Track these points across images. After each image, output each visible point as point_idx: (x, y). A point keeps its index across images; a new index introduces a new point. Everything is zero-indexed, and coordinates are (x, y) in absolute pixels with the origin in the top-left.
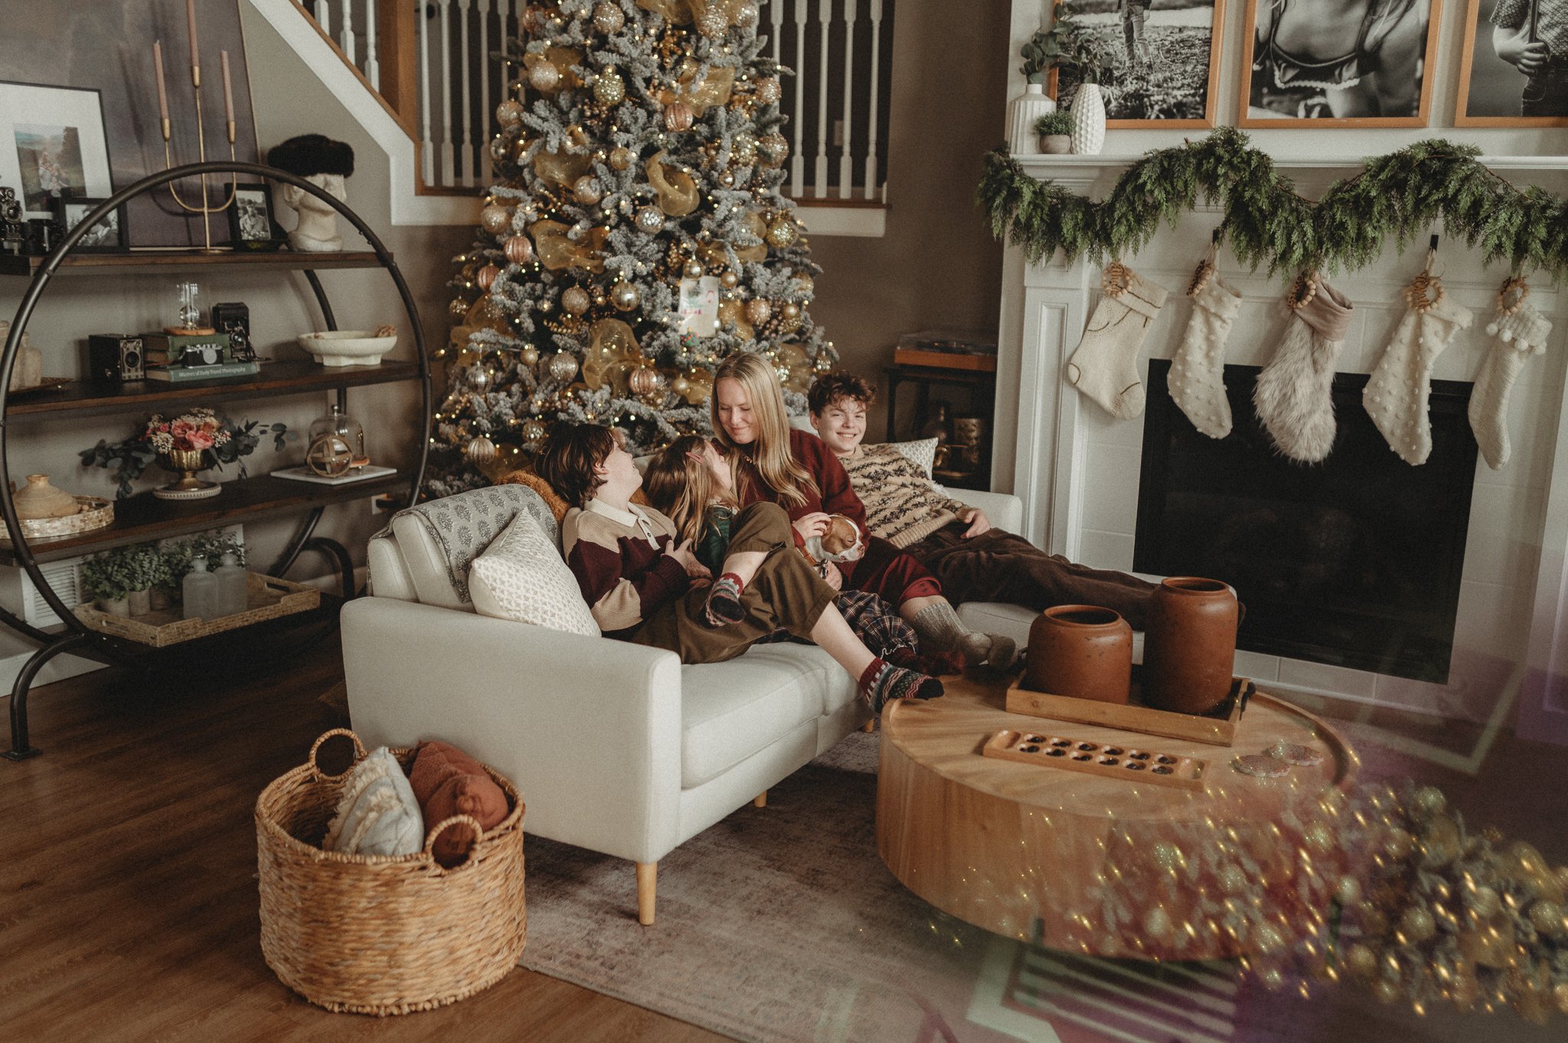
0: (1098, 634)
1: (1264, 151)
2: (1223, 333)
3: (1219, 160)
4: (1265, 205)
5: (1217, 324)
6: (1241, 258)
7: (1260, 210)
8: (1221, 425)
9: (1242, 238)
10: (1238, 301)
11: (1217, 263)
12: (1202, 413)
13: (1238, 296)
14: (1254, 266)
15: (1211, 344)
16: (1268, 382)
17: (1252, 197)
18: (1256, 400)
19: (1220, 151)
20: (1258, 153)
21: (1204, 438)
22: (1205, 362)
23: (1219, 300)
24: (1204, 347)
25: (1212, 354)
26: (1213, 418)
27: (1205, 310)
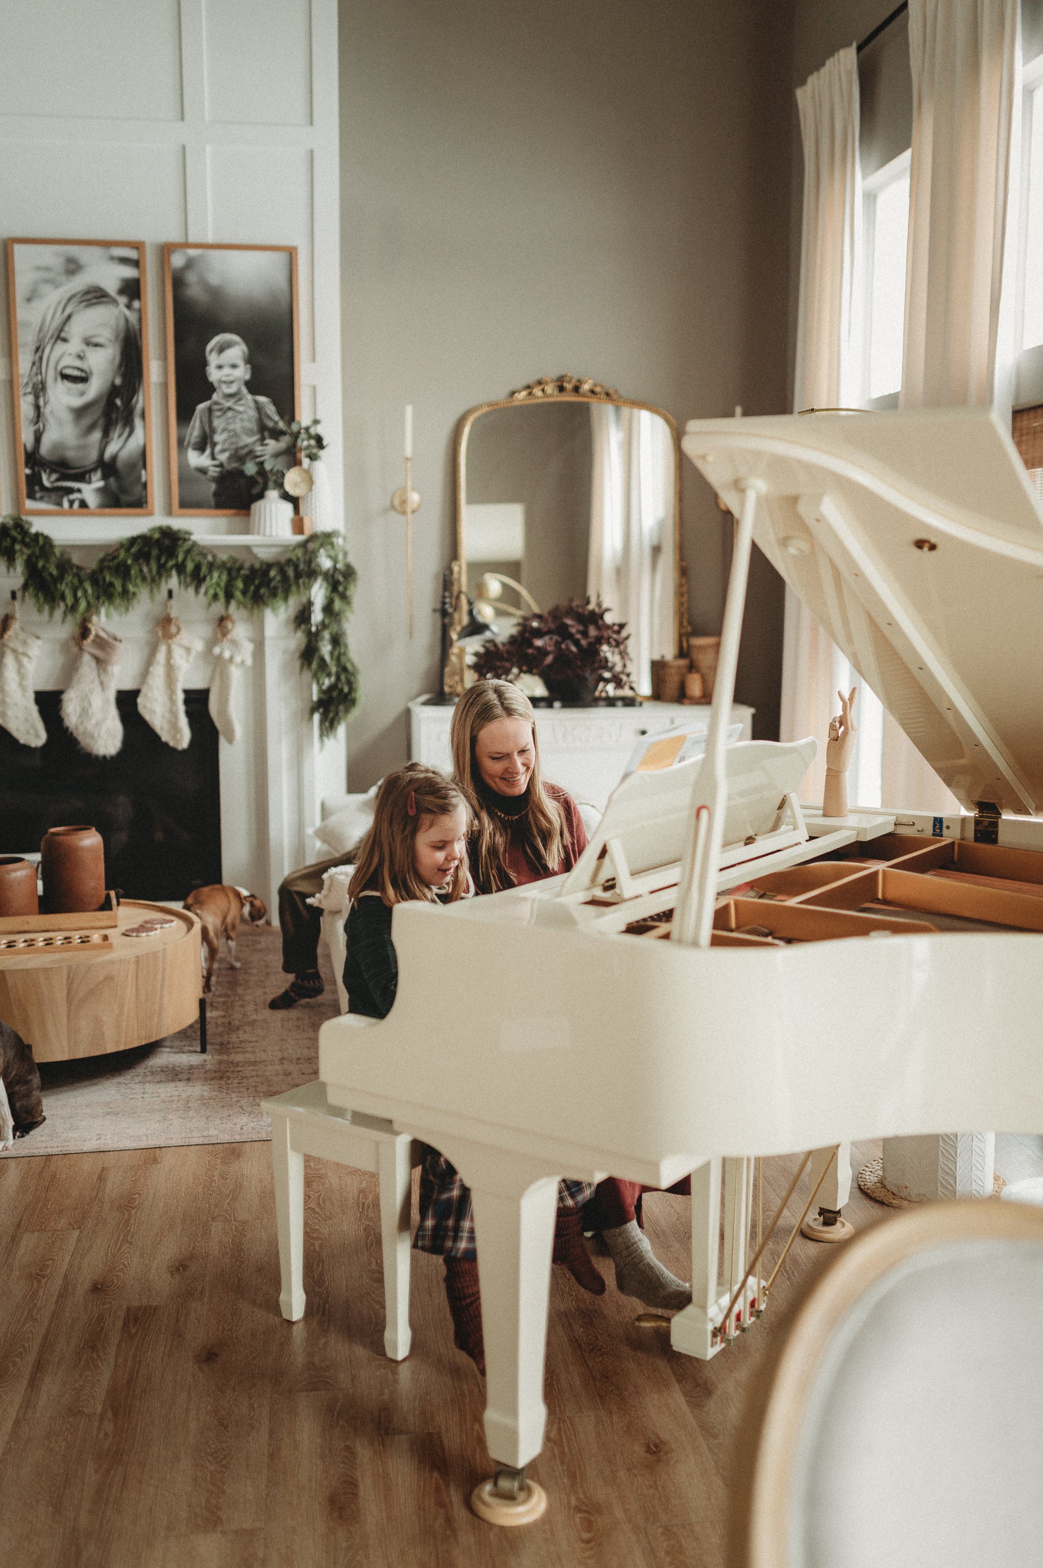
0: (15, 870)
1: (46, 532)
2: (30, 667)
3: (14, 540)
4: (55, 572)
5: (25, 660)
6: (40, 611)
7: (51, 575)
8: (37, 736)
9: (40, 595)
10: (39, 642)
11: (18, 615)
12: (22, 728)
13: (38, 638)
14: (51, 615)
15: (22, 675)
16: (72, 700)
17: (44, 567)
18: (63, 714)
19: (14, 533)
20: (42, 535)
21: (26, 748)
22: (19, 690)
23: (25, 643)
24: (17, 679)
25: (24, 683)
26: (32, 732)
27: (14, 651)
